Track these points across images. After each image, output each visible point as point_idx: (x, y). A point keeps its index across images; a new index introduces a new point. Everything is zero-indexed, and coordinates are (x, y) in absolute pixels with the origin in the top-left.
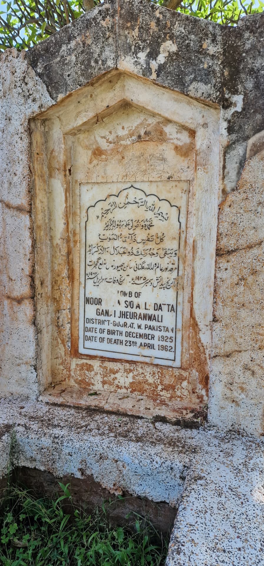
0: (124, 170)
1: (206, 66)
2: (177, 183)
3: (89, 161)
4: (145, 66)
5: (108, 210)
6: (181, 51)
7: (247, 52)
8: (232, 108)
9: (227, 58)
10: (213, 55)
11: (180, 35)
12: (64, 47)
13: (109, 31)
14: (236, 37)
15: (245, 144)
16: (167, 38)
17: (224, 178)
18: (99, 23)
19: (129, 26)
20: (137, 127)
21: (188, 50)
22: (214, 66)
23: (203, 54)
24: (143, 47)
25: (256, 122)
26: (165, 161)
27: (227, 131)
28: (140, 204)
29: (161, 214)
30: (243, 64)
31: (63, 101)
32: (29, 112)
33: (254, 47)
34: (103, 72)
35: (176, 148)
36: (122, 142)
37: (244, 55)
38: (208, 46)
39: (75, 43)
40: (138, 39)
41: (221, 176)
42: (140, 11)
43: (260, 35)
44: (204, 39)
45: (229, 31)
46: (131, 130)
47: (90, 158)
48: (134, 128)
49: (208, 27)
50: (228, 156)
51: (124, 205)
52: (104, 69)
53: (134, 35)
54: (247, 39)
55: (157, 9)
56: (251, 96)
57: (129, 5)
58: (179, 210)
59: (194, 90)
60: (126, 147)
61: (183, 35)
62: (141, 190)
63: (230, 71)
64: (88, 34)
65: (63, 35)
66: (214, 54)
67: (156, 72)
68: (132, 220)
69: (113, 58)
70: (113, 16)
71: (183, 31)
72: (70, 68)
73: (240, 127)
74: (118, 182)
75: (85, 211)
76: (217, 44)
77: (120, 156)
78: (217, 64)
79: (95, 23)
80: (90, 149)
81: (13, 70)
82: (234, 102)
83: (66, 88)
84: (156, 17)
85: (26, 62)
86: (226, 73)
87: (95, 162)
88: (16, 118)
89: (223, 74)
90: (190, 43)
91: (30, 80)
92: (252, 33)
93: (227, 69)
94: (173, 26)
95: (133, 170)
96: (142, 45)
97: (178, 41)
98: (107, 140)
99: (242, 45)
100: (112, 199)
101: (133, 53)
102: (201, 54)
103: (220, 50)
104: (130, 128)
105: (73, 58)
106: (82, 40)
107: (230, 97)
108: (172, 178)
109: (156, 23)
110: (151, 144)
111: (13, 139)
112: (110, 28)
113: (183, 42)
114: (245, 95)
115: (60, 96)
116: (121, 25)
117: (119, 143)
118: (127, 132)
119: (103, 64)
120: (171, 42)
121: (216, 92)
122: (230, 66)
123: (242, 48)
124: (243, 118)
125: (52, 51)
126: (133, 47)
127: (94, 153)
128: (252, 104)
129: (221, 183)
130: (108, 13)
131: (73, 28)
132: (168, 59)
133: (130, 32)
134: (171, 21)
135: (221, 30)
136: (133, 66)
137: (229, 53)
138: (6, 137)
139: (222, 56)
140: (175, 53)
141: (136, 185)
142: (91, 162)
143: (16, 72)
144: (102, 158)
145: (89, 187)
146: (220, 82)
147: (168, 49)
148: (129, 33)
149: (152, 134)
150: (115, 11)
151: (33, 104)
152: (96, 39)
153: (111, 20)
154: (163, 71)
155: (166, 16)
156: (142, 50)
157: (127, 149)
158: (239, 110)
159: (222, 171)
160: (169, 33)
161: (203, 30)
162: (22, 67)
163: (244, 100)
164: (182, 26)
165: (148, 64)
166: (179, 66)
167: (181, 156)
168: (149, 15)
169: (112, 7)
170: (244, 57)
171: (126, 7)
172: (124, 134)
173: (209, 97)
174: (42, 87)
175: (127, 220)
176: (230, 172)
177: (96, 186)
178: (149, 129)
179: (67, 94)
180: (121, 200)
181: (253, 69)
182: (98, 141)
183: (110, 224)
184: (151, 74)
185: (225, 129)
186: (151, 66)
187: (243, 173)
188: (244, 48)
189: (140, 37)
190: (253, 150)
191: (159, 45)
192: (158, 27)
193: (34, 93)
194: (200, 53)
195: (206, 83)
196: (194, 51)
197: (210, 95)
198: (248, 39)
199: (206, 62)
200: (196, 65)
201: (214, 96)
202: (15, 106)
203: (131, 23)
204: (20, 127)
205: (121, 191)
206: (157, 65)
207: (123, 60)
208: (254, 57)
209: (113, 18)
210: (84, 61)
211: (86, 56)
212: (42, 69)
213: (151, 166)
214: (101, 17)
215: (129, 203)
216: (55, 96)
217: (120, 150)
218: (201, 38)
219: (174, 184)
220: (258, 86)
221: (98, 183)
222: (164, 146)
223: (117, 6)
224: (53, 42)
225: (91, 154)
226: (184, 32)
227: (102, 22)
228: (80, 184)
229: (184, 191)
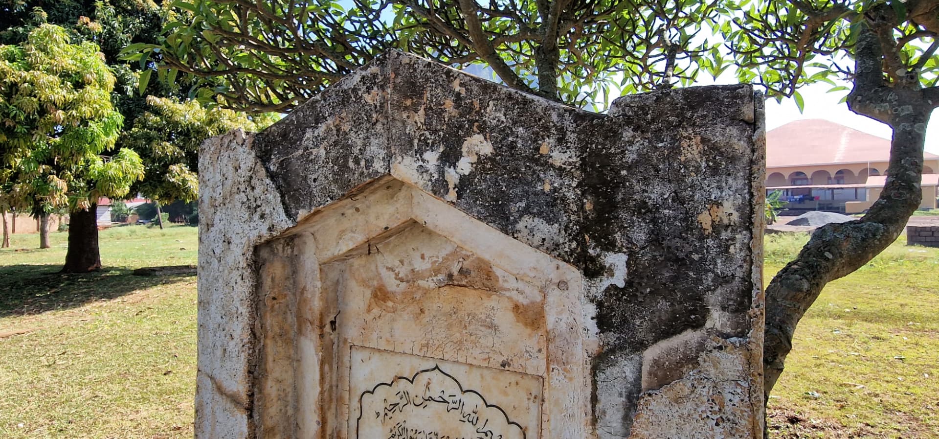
0: (424, 335)
1: (547, 188)
2: (519, 378)
3: (366, 307)
4: (436, 176)
5: (396, 405)
6: (500, 155)
7: (629, 168)
8: (604, 278)
9: (588, 175)
10: (560, 167)
11: (497, 126)
12: (309, 134)
13: (376, 112)
14: (606, 138)
15: (638, 358)
16: (475, 129)
17: (594, 421)
18: (361, 97)
19: (408, 104)
20: (446, 259)
21: (512, 155)
22: (564, 189)
23: (542, 165)
24: (433, 143)
25: (657, 314)
26: (495, 330)
27: (597, 323)
28: (451, 405)
29: (489, 433)
30: (623, 190)
31: (307, 220)
32: (253, 235)
33: (643, 159)
34: (368, 180)
35: (516, 307)
36: (421, 282)
37: (624, 173)
38: (551, 150)
39: (325, 128)
40: (425, 127)
41: (590, 417)
42: (427, 80)
43: (656, 137)
44: (542, 136)
45: (592, 125)
46: (436, 262)
47: (367, 302)
48: (441, 260)
49: (550, 115)
50: (601, 377)
51: (422, 400)
52: (369, 174)
53: (418, 122)
54: (628, 142)
55: (455, 78)
56: (645, 259)
57: (409, 69)
58: (525, 435)
59: (527, 231)
60: (426, 292)
61: (503, 125)
62: (453, 378)
63: (596, 204)
64: (344, 115)
65: (308, 113)
66: (564, 166)
67: (457, 189)
68: (436, 435)
69: (384, 158)
70: (382, 88)
71: (503, 119)
72: (317, 167)
73: (625, 321)
74: (412, 354)
75: (357, 399)
76: (568, 148)
77: (417, 307)
78: (570, 185)
79: (355, 97)
80: (369, 287)
81: (236, 165)
82: (607, 266)
83: (311, 200)
84: (454, 92)
85: (254, 154)
86: (588, 206)
87: (376, 311)
88: (237, 242)
89: (582, 207)
90: (516, 142)
91: (258, 182)
92: (639, 132)
93: (589, 198)
94: (484, 109)
95: (439, 337)
96: (431, 138)
97: (494, 137)
98: (397, 275)
99: (618, 153)
100: (403, 385)
101: (416, 152)
102: (537, 165)
103: (574, 159)
104: (435, 259)
105: (322, 152)
106: (336, 124)
107: (599, 256)
108: (509, 365)
109: (455, 102)
110: (470, 292)
111: (231, 275)
112: (378, 107)
113: (504, 138)
114: (631, 254)
115: (302, 214)
116: (395, 102)
117: (416, 284)
118: (429, 266)
119: (367, 167)
120: (480, 137)
121: (569, 241)
122: (595, 192)
123: (619, 160)
124: (630, 302)
125: (292, 137)
126: (416, 141)
127: (375, 296)
128: (647, 276)
129: (590, 431)
130: (375, 82)
131: (322, 102)
132: (476, 168)
133: (411, 115)
134: (480, 99)
135: (575, 122)
136: (416, 174)
137: (593, 166)
138: (224, 271)
139: (578, 172)
140: (489, 158)
141: (443, 367)
142: (369, 311)
143: (240, 168)
144: (387, 306)
145: (365, 354)
146: (577, 223)
147: (477, 149)
148: (408, 117)
149: (473, 274)
150: (386, 80)
151: (261, 223)
152: (357, 124)
153: (380, 94)
154: (468, 188)
155: (472, 90)
156: (431, 148)
157: (428, 295)
158: (621, 284)
159: (589, 406)
160: (477, 121)
161: (540, 120)
162: (248, 161)
163: (628, 264)
164: (500, 111)
165: (442, 173)
166: (497, 181)
167: (526, 325)
168: (443, 87)
169: (382, 71)
170: (624, 179)
171: (404, 72)
172: (424, 268)
173: (555, 249)
174: (275, 197)
175: (427, 432)
176: (608, 411)
177: (377, 355)
178: (467, 264)
179: (312, 212)
180: (417, 390)
181: (645, 203)
182: (383, 274)
183: (398, 433)
184: (447, 191)
185: (592, 318)
186: (447, 177)
187: (635, 423)
188: (624, 160)
189: (428, 124)
190: (656, 376)
191: (460, 141)
192: (457, 108)
193: (264, 204)
194: (536, 161)
195: (550, 221)
196: (524, 158)
197: (558, 245)
198: (631, 143)
199: (547, 180)
200: (529, 184)
201: (567, 249)
202: (235, 222)
203: (412, 99)
204: (241, 258)
205: (417, 374)
206: (458, 177)
207: (400, 163)
208: (645, 178)
209: (383, 90)
210: (338, 158)
211: (341, 151)
212: (277, 165)
213: (471, 335)
214: (365, 87)
215: (431, 399)
216: (293, 211)
217: (418, 296)
218: (538, 133)
219: (513, 378)
220: (657, 240)
221: (379, 350)
222: (492, 302)
223: (389, 70)
224: (293, 124)
225: (370, 296)
226: (505, 120)
227: (365, 95)
228: (351, 347)
229: (532, 398)
